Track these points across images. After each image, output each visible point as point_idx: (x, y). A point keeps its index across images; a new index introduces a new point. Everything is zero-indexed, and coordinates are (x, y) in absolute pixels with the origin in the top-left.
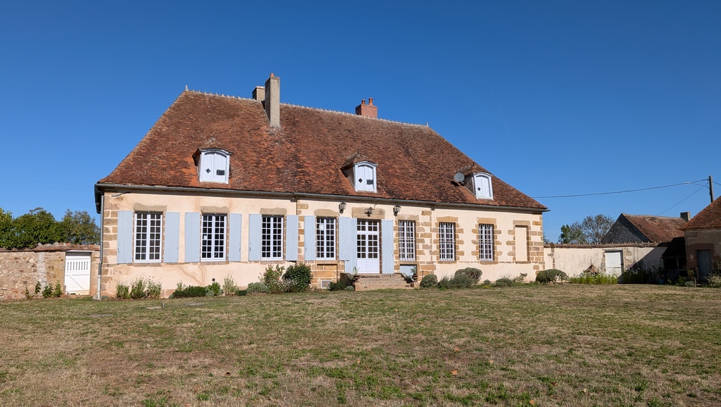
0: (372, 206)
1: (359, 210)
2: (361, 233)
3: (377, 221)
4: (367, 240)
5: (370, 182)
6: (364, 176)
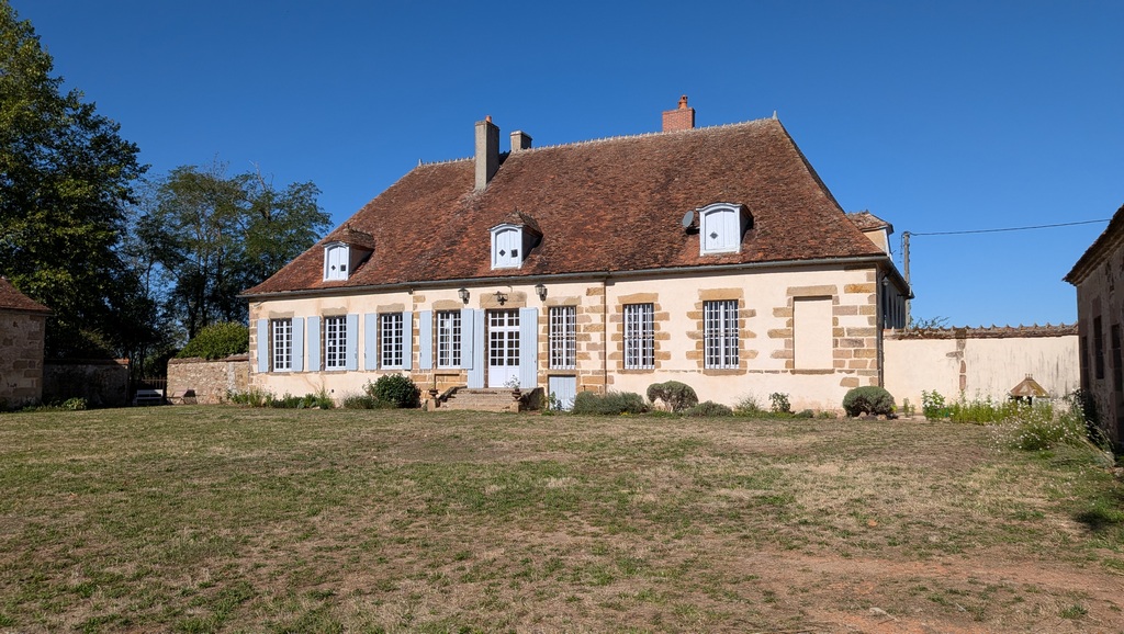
1: (489, 297)
3: (516, 311)
4: (506, 340)
5: (514, 253)
6: (506, 247)
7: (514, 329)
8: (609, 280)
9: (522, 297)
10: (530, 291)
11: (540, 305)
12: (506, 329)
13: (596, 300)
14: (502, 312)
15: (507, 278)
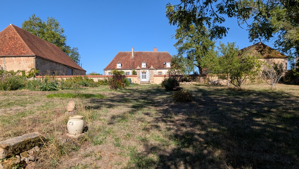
0: (144, 70)
1: (142, 71)
2: (143, 75)
3: (146, 73)
4: (144, 76)
5: (145, 66)
6: (144, 65)
7: (145, 74)
8: (157, 69)
9: (146, 71)
10: (148, 70)
11: (149, 72)
12: (144, 74)
13: (155, 72)
14: (143, 73)
15: (144, 69)
